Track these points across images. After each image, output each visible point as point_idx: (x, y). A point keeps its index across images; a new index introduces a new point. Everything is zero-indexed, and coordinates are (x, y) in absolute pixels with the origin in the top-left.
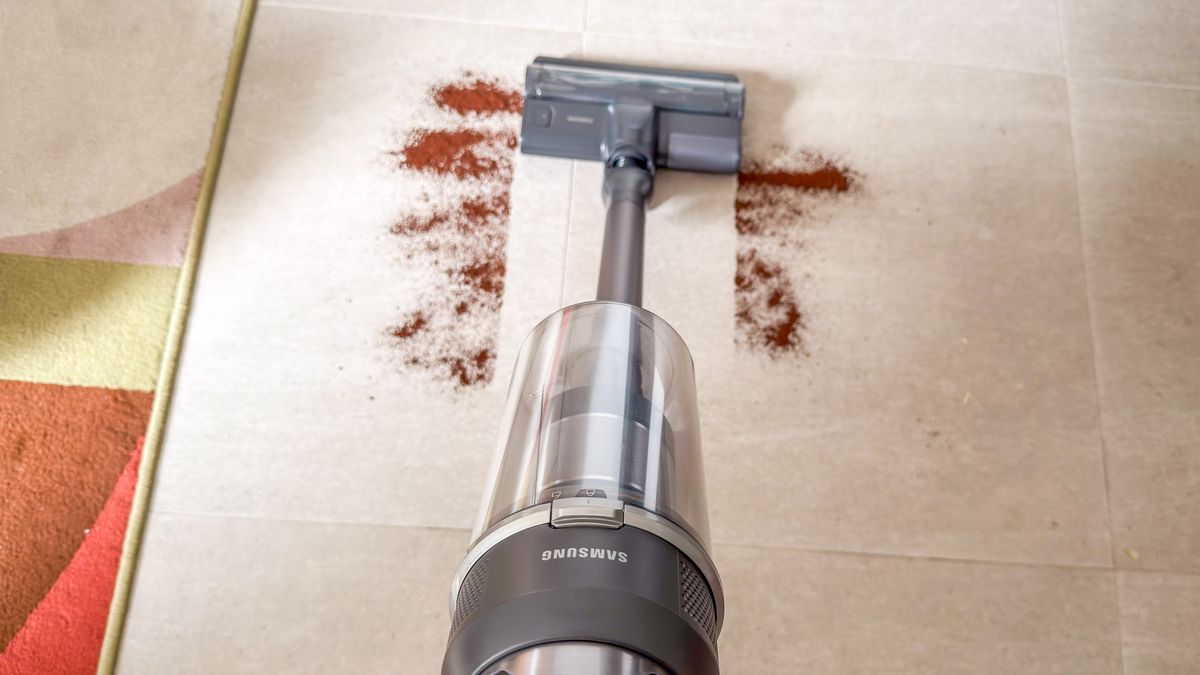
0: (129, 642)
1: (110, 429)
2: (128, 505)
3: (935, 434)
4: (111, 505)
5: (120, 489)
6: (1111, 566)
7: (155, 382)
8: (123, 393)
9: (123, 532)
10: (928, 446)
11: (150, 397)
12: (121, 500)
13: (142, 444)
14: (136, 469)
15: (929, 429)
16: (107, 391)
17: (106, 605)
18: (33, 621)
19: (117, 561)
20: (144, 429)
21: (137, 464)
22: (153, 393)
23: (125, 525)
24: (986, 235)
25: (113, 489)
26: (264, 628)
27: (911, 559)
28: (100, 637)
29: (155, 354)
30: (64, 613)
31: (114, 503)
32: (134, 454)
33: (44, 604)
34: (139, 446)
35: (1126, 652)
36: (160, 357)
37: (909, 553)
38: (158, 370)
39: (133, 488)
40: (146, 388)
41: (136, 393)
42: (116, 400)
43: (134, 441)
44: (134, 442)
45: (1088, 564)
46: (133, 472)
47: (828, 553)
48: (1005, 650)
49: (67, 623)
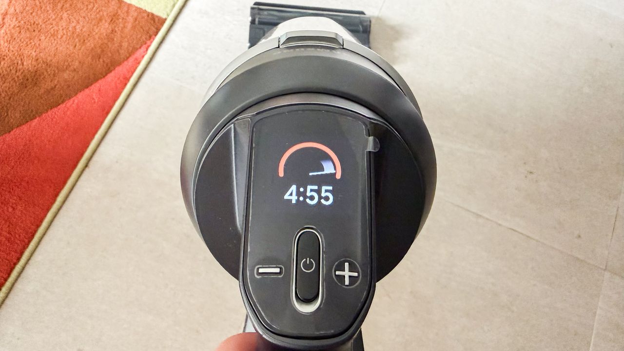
0: (118, 122)
1: (142, 27)
2: (139, 63)
3: (531, 173)
4: (131, 60)
5: (138, 54)
6: (604, 268)
7: (168, 15)
8: (153, 15)
9: (133, 73)
10: (526, 177)
11: (163, 21)
12: (136, 59)
13: (154, 39)
14: (147, 49)
15: (529, 169)
16: (145, 11)
18: (80, 96)
19: (126, 84)
20: (156, 34)
21: (149, 46)
22: (166, 19)
23: (135, 70)
24: (587, 90)
25: (134, 53)
27: (500, 225)
28: (108, 113)
29: (172, 3)
30: (94, 97)
31: (133, 60)
32: (148, 42)
33: (87, 91)
34: (152, 40)
35: (599, 312)
36: (174, 6)
37: (500, 222)
38: (171, 11)
39: (143, 57)
40: (164, 17)
41: (159, 18)
42: (148, 16)
43: (150, 37)
44: (151, 38)
45: (592, 262)
46: (145, 49)
47: (458, 206)
48: (535, 285)
49: (95, 102)
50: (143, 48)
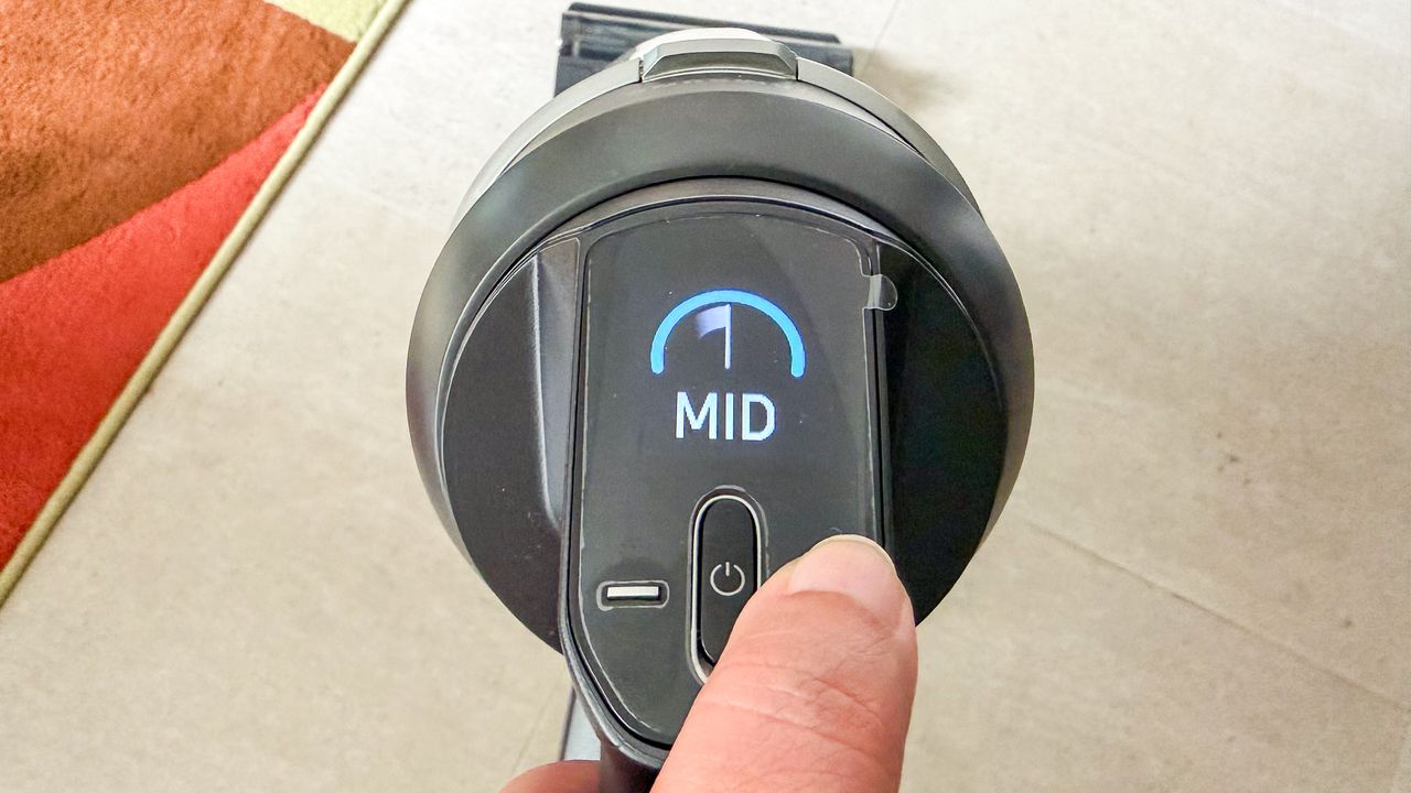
0: (229, 287)
1: (296, 62)
2: (285, 147)
4: (267, 139)
5: (282, 126)
7: (360, 35)
8: (323, 32)
9: (269, 171)
11: (347, 49)
12: (279, 137)
13: (323, 91)
14: (306, 114)
16: (306, 23)
17: (222, 237)
18: (141, 219)
19: (250, 198)
20: (329, 79)
21: (310, 108)
22: (354, 45)
23: (274, 164)
25: (275, 123)
26: (378, 334)
28: (204, 265)
29: (371, 8)
30: (175, 223)
31: (270, 139)
32: (310, 99)
33: (158, 209)
34: (318, 92)
36: (375, 13)
38: (369, 24)
39: (296, 132)
40: (350, 37)
41: (339, 40)
42: (312, 34)
43: (315, 84)
44: (317, 86)
46: (301, 117)
49: (174, 236)
50: (299, 110)
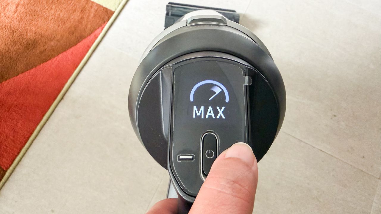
1: (100, 16)
2: (96, 38)
3: (335, 116)
4: (92, 35)
5: (96, 32)
6: (379, 177)
7: (116, 9)
8: (106, 9)
9: (93, 43)
10: (331, 118)
11: (113, 13)
12: (95, 35)
13: (106, 23)
14: (102, 29)
15: (334, 114)
16: (102, 6)
18: (60, 56)
19: (88, 50)
20: (108, 20)
21: (103, 28)
22: (114, 12)
24: (372, 66)
25: (94, 32)
26: (120, 84)
27: (314, 147)
28: (76, 67)
29: (119, 2)
30: (69, 57)
32: (103, 25)
33: (65, 53)
34: (105, 24)
35: (374, 204)
36: (120, 4)
38: (118, 6)
39: (100, 34)
40: (113, 10)
41: (110, 11)
42: (104, 9)
43: (104, 22)
44: (105, 22)
45: (370, 173)
46: (101, 30)
47: (289, 135)
48: (334, 186)
49: (69, 60)
50: (100, 29)
